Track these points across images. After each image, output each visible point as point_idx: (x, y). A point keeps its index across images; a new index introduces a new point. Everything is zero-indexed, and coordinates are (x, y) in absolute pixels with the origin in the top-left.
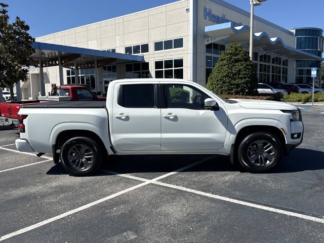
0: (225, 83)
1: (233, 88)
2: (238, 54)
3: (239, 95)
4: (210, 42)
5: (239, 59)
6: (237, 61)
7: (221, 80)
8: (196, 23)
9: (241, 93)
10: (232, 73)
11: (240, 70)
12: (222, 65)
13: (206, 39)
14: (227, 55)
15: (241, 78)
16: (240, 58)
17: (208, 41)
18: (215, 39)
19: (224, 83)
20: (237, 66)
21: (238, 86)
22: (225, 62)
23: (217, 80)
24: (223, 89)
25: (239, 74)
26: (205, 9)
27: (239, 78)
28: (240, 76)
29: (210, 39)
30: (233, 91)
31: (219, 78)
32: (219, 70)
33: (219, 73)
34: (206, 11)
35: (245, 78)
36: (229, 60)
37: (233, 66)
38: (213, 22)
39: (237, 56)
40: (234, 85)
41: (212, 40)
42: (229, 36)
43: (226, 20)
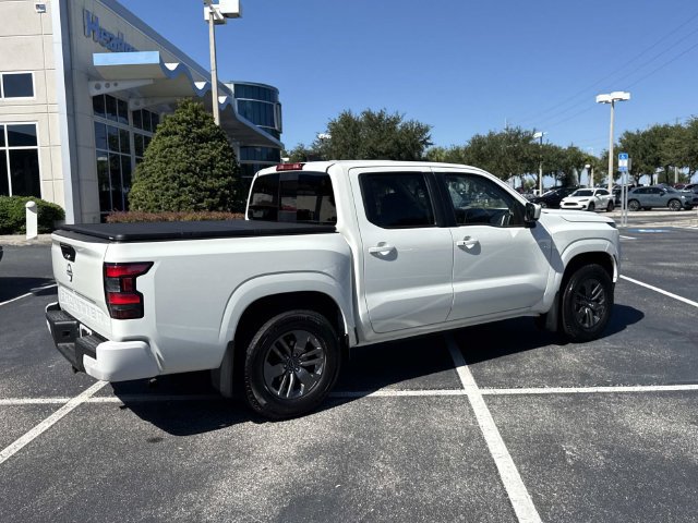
0: (186, 186)
1: (204, 197)
2: (203, 123)
3: (218, 211)
4: (104, 91)
5: (205, 134)
6: (202, 138)
7: (174, 178)
8: (67, 42)
9: (221, 208)
10: (197, 164)
11: (213, 159)
12: (171, 147)
13: (93, 84)
14: (179, 123)
15: (218, 177)
16: (209, 132)
17: (98, 87)
18: (116, 85)
19: (182, 185)
20: (206, 150)
21: (213, 192)
22: (176, 139)
23: (165, 180)
24: (182, 198)
25: (213, 168)
26: (86, 13)
27: (212, 175)
28: (215, 171)
29: (103, 84)
30: (204, 204)
31: (169, 175)
32: (165, 157)
33: (167, 164)
34: (88, 18)
35: (225, 176)
36: (187, 135)
37: (197, 149)
38: (103, 45)
39: (199, 127)
40: (206, 190)
41: (108, 86)
42: (151, 82)
43: (126, 44)
